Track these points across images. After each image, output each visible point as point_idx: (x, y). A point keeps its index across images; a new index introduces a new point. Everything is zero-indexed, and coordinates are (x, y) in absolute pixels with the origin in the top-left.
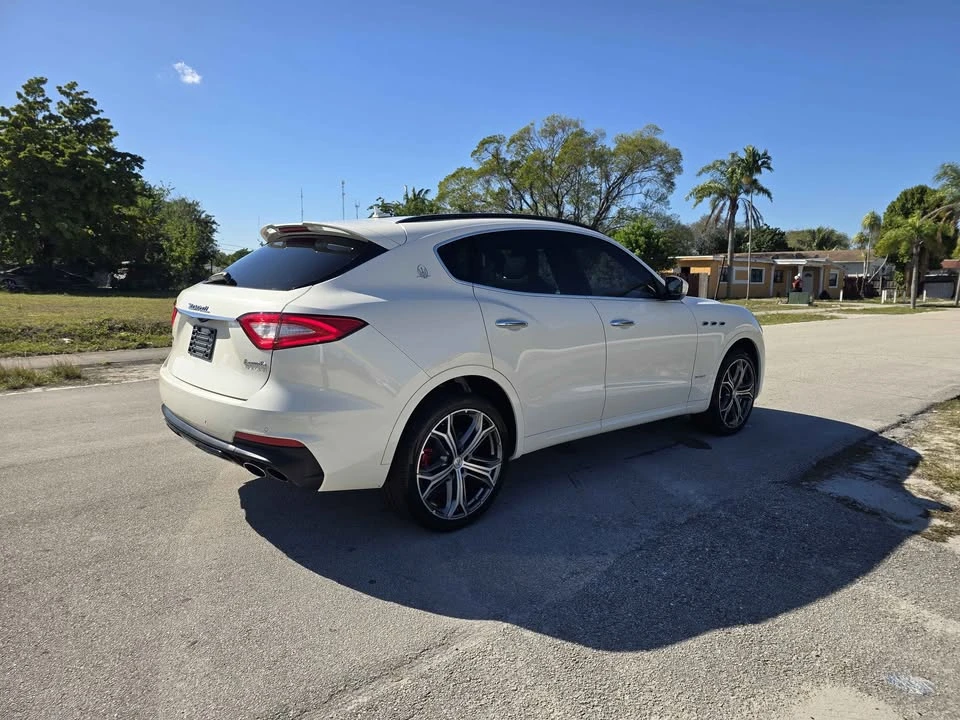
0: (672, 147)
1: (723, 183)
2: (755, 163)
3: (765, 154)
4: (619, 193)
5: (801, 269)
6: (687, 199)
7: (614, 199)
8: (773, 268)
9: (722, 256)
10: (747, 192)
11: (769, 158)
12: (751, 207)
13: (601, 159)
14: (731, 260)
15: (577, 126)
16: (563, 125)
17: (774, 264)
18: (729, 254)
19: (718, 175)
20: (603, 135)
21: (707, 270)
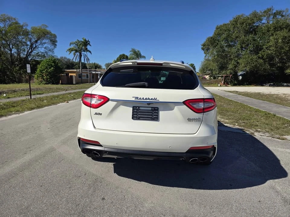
0: (53, 33)
1: (77, 48)
2: (86, 43)
3: (88, 41)
4: (36, 46)
5: (99, 74)
6: (67, 52)
7: (34, 48)
8: (92, 74)
9: (78, 70)
10: (84, 51)
11: (89, 42)
12: (85, 56)
13: (26, 33)
14: (82, 72)
15: (15, 20)
16: (9, 19)
17: (92, 73)
18: (81, 70)
19: (75, 45)
20: (27, 25)
21: (74, 75)
